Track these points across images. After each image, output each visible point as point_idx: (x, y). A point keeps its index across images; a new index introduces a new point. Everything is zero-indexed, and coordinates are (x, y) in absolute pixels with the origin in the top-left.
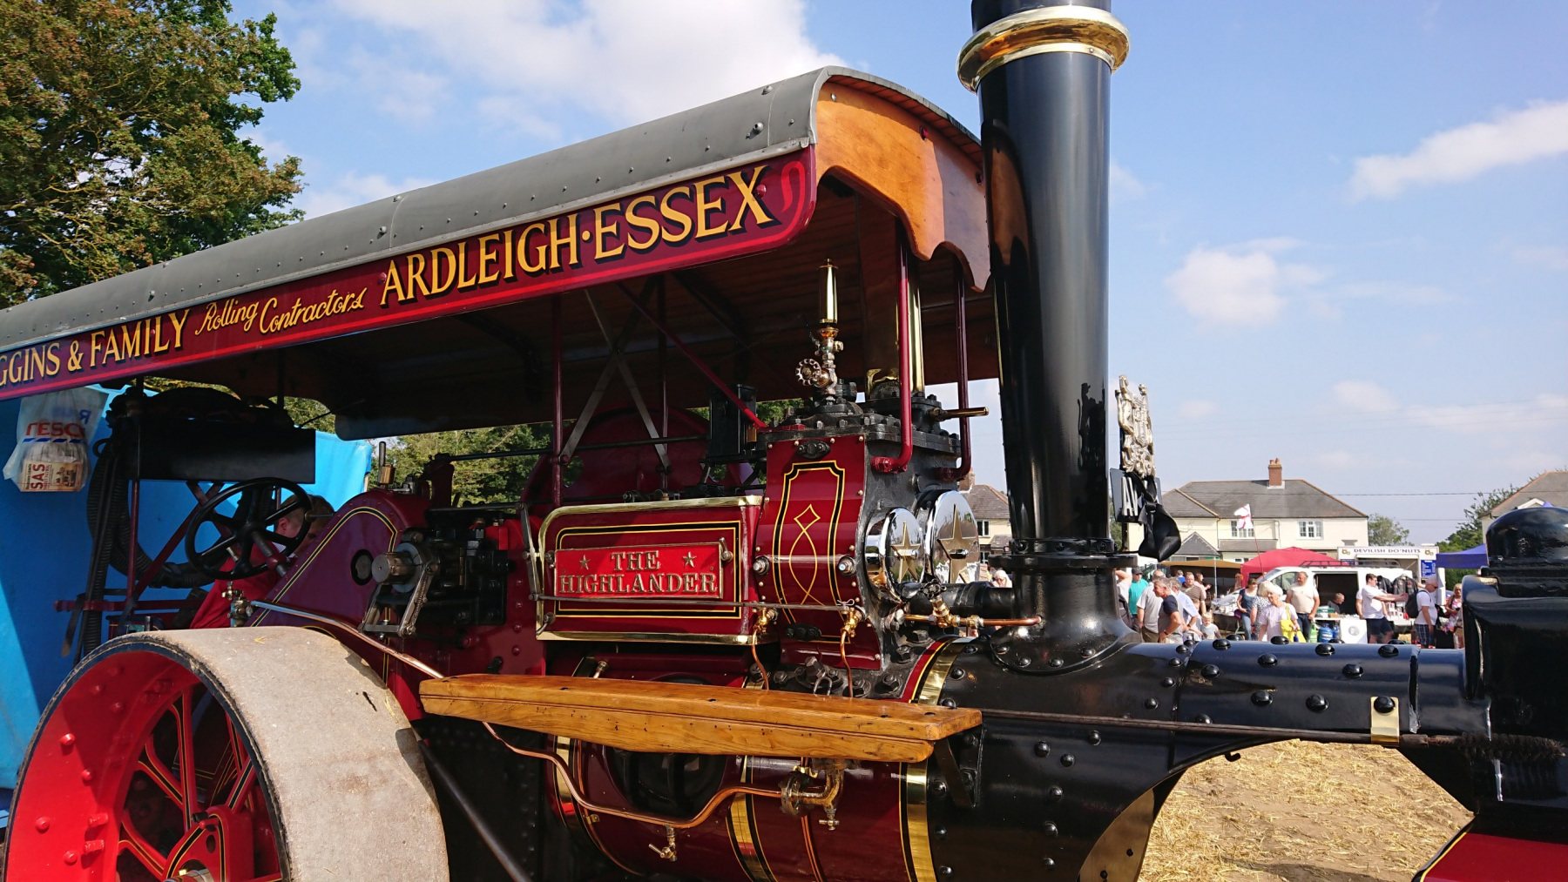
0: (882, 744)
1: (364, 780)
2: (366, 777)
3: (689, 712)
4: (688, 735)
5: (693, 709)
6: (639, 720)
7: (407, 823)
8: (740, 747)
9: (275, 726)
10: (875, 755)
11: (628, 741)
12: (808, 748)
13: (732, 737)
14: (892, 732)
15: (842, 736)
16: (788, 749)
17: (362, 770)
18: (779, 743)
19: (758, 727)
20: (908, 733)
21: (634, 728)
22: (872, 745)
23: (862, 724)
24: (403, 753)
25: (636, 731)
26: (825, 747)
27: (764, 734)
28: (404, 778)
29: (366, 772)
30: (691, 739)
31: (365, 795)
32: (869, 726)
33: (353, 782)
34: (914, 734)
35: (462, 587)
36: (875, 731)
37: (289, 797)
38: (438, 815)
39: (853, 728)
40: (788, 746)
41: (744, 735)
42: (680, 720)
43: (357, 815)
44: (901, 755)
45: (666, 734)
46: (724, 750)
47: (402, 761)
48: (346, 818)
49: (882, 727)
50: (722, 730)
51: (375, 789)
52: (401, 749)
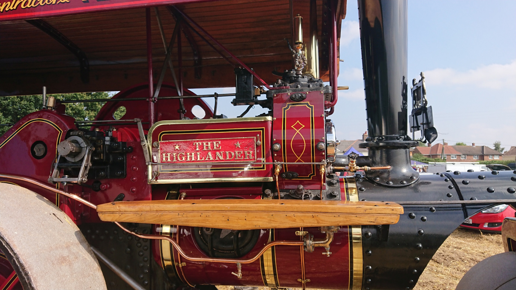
0: (377, 217)
1: (68, 258)
2: (68, 256)
3: (271, 210)
4: (271, 220)
5: (273, 208)
6: (242, 215)
7: (90, 278)
8: (301, 224)
9: (16, 233)
10: (374, 222)
11: (235, 225)
12: (337, 222)
13: (296, 220)
14: (383, 212)
15: (356, 215)
16: (327, 223)
17: (65, 253)
18: (322, 221)
19: (311, 214)
20: (391, 212)
21: (239, 219)
22: (372, 218)
23: (367, 209)
24: (80, 243)
25: (240, 221)
26: (347, 221)
27: (313, 217)
28: (84, 255)
29: (67, 254)
30: (272, 222)
31: (70, 266)
32: (371, 210)
33: (63, 260)
34: (394, 212)
35: (103, 160)
36: (374, 212)
37: (34, 271)
38: (101, 272)
39: (362, 211)
40: (327, 222)
41: (303, 218)
42: (267, 213)
43: (68, 277)
44: (387, 221)
45: (258, 221)
46: (291, 226)
47: (81, 247)
48: (64, 279)
49: (377, 210)
50: (290, 217)
51: (73, 262)
52: (79, 241)
